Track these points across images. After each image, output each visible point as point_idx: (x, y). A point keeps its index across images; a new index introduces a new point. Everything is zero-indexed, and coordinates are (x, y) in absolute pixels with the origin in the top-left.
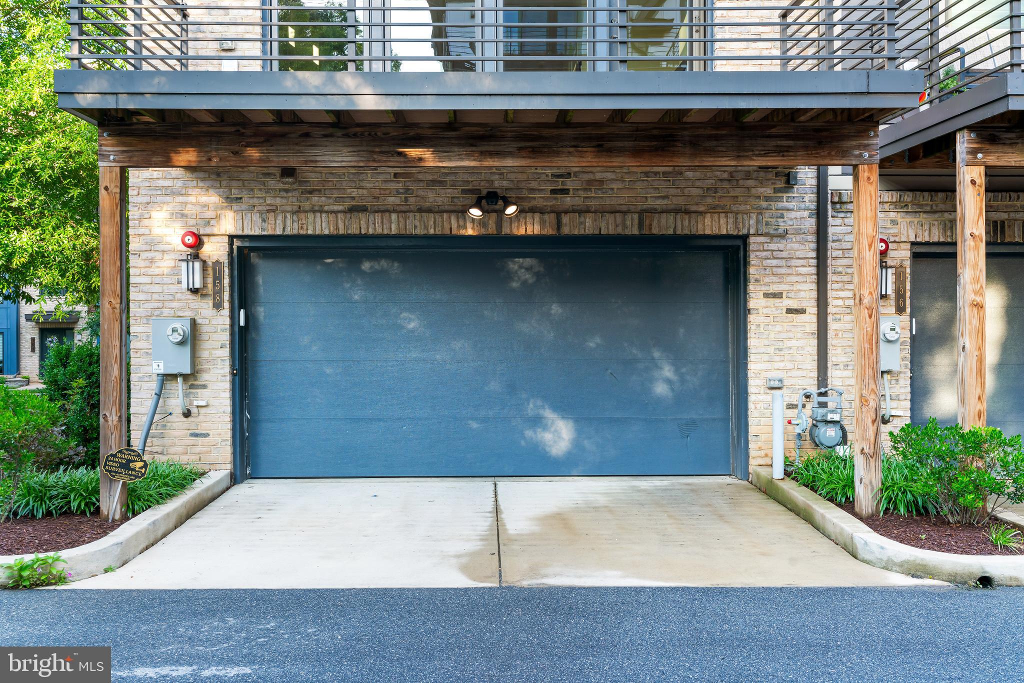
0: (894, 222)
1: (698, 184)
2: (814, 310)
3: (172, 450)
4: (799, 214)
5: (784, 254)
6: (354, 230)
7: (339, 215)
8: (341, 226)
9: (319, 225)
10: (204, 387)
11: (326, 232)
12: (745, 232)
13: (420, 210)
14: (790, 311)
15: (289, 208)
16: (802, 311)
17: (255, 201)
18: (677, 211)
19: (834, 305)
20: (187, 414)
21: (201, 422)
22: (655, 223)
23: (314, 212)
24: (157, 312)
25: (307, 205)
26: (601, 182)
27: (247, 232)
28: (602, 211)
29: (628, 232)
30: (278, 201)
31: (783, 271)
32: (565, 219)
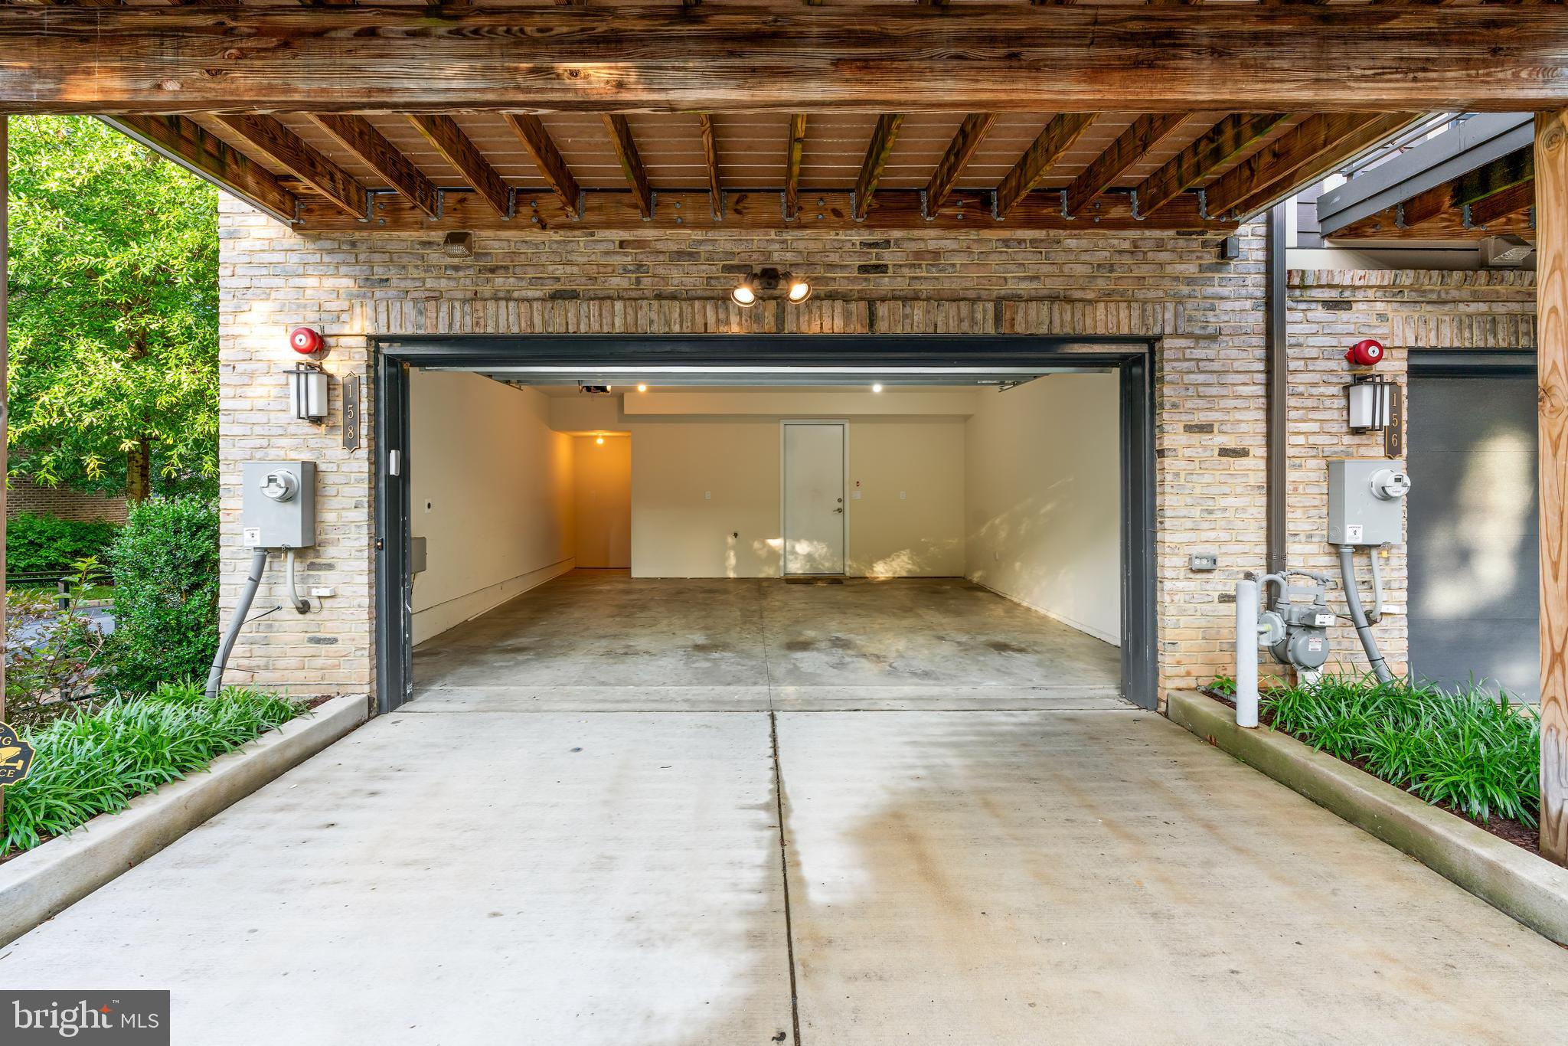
0: (1382, 317)
1: (1085, 257)
2: (1262, 452)
3: (281, 663)
4: (1238, 305)
5: (1216, 366)
6: (557, 327)
7: (536, 305)
8: (537, 320)
9: (504, 320)
10: (330, 567)
11: (515, 330)
12: (1157, 330)
13: (659, 297)
14: (1224, 452)
15: (459, 295)
16: (1243, 453)
17: (409, 284)
18: (1053, 298)
19: (1294, 443)
20: (304, 608)
21: (325, 621)
22: (1020, 317)
23: (497, 299)
24: (259, 454)
25: (486, 290)
26: (937, 254)
27: (395, 330)
28: (938, 298)
29: (978, 331)
30: (443, 284)
31: (1214, 391)
32: (882, 310)
